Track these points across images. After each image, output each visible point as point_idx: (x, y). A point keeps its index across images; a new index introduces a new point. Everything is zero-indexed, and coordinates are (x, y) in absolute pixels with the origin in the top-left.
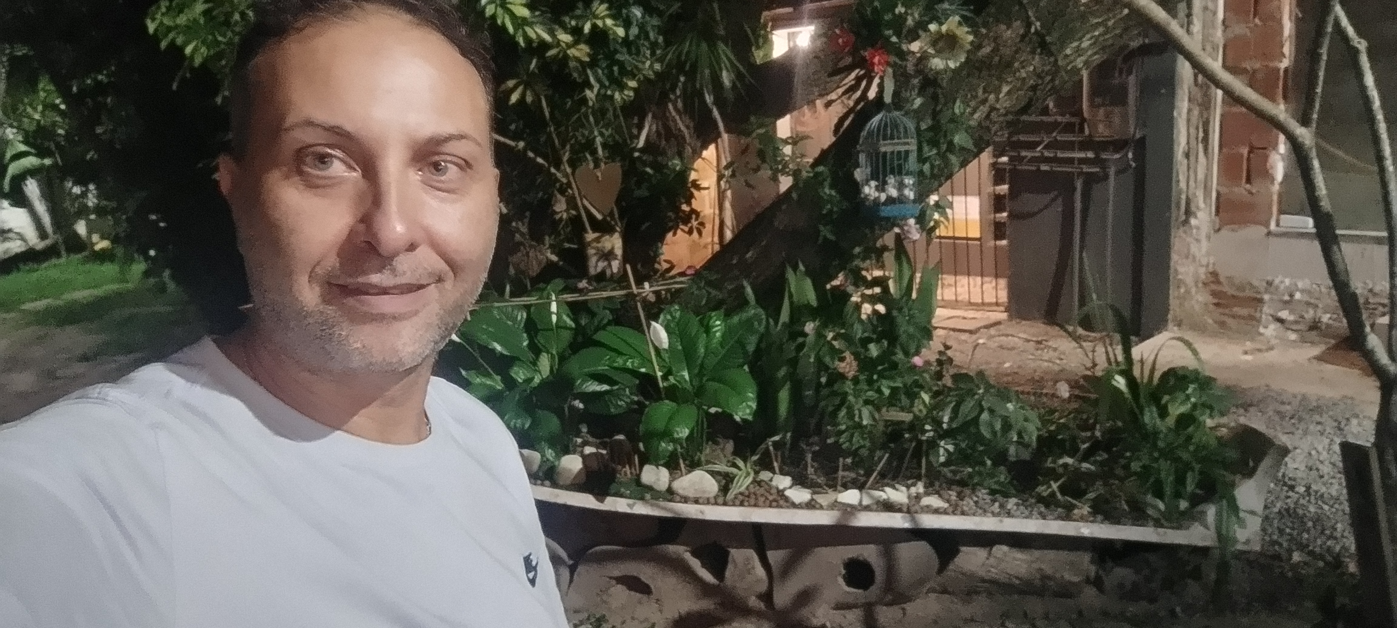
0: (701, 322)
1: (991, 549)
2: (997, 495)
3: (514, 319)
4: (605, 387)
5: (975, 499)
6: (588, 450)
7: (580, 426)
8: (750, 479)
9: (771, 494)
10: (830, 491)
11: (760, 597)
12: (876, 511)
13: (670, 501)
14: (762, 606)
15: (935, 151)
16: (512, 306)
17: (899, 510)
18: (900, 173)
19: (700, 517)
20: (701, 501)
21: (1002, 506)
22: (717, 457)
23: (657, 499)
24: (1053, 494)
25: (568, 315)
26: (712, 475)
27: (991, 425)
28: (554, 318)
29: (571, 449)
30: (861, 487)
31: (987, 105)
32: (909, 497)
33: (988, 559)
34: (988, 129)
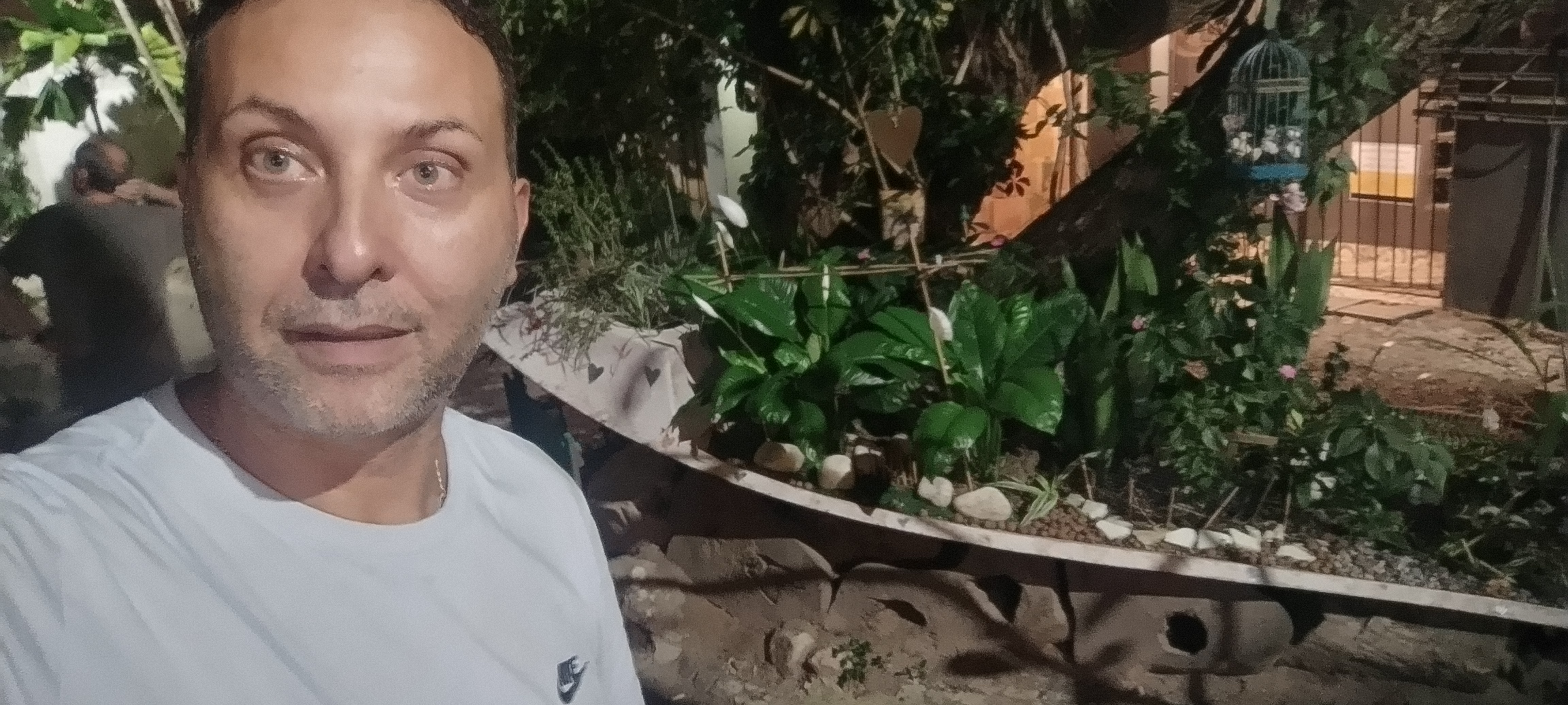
0: (1002, 307)
1: (1368, 621)
2: (1386, 551)
3: (781, 292)
4: (879, 381)
5: (1354, 553)
6: (861, 450)
7: (853, 422)
8: (1053, 503)
9: (1079, 524)
10: (1156, 527)
11: (1059, 645)
12: (1216, 558)
13: (951, 520)
14: (1059, 656)
15: (1334, 93)
16: (782, 278)
17: (1246, 561)
18: (1282, 122)
19: (986, 544)
20: (987, 524)
21: (1388, 566)
22: (1015, 472)
23: (936, 516)
24: (1463, 557)
25: (844, 292)
26: (1005, 494)
27: (1380, 463)
28: (826, 295)
29: (841, 447)
30: (1198, 525)
31: (1414, 31)
32: (1263, 544)
33: (1361, 632)
34: (1414, 64)
